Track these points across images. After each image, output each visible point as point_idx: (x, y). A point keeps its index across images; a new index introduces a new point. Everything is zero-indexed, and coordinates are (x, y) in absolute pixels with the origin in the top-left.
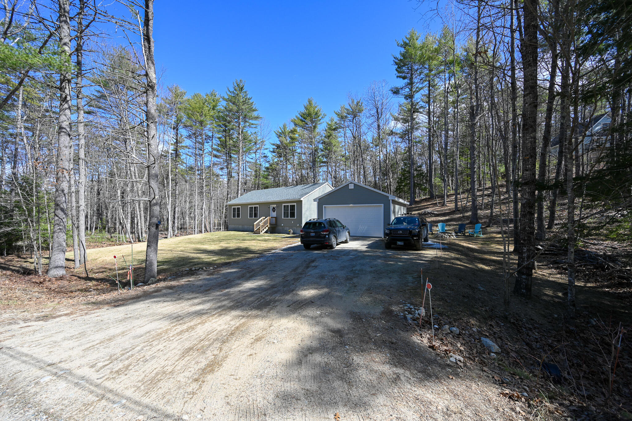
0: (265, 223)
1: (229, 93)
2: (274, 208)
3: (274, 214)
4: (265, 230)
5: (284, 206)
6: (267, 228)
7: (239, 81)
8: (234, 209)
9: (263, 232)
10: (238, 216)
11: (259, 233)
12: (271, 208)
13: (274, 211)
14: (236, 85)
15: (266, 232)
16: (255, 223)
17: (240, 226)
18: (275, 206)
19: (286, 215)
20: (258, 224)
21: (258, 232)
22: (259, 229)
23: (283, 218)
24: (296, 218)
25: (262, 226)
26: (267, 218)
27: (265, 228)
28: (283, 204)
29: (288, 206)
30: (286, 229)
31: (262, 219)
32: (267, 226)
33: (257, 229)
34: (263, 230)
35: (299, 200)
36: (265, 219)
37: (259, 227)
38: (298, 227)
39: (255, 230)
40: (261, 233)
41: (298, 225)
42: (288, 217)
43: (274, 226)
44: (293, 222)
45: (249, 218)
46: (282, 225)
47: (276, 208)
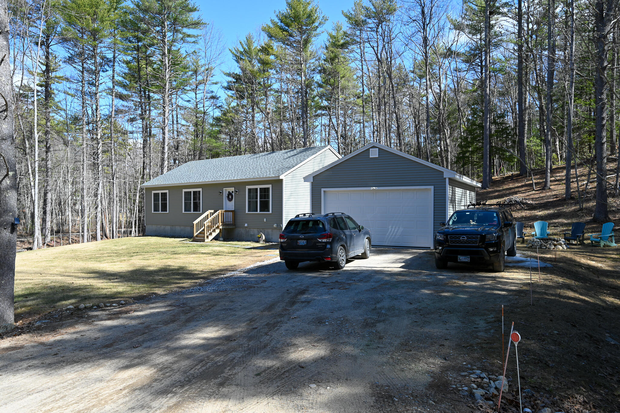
0: (214, 222)
2: (230, 194)
3: (231, 205)
4: (214, 235)
5: (250, 190)
6: (218, 231)
8: (156, 195)
9: (211, 237)
10: (164, 208)
11: (204, 241)
12: (225, 194)
13: (230, 200)
15: (216, 238)
16: (195, 222)
17: (168, 228)
19: (252, 207)
20: (201, 224)
21: (200, 239)
22: (203, 232)
23: (247, 212)
24: (271, 212)
25: (209, 227)
26: (217, 212)
27: (214, 231)
28: (248, 187)
29: (257, 189)
30: (252, 233)
31: (208, 215)
32: (218, 227)
33: (198, 232)
34: (211, 234)
35: (277, 178)
36: (214, 215)
37: (202, 229)
38: (275, 228)
39: (195, 234)
40: (206, 240)
41: (275, 226)
42: (257, 211)
43: (231, 227)
44: (265, 220)
45: (183, 212)
46: (246, 225)
47: (233, 194)
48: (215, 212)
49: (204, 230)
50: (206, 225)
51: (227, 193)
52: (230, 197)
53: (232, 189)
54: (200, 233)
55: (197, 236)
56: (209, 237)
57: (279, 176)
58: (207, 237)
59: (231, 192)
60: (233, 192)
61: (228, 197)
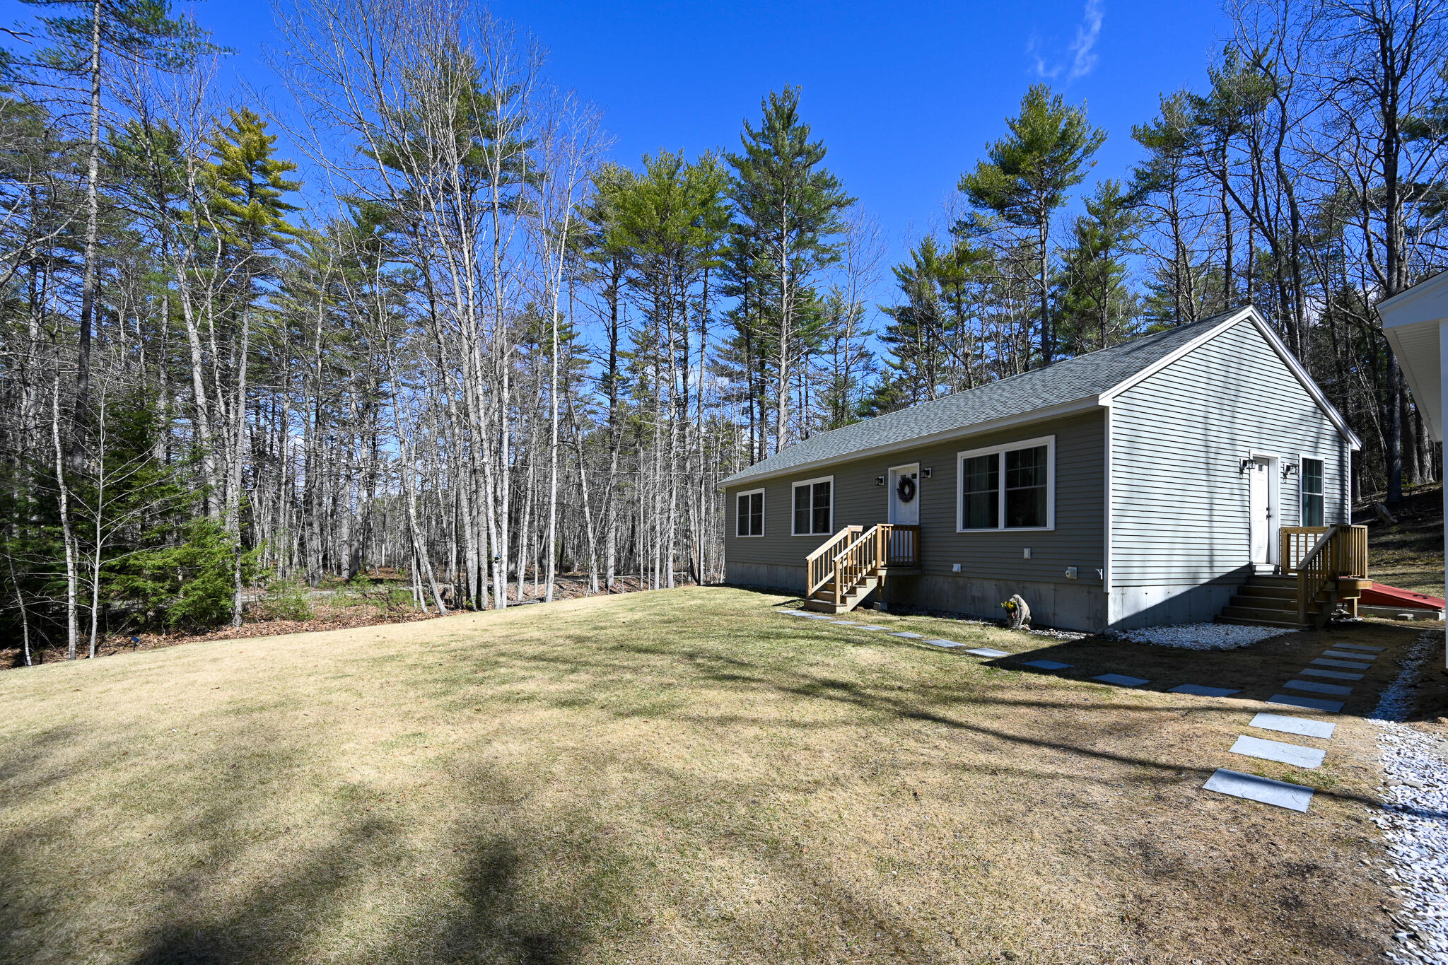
0: (865, 554)
1: (749, 140)
2: (906, 482)
3: (910, 512)
4: (862, 593)
5: (969, 463)
6: (872, 584)
7: (780, 96)
8: (744, 500)
9: (852, 602)
10: (756, 530)
11: (831, 610)
12: (893, 483)
13: (907, 498)
14: (770, 108)
15: (866, 604)
16: (812, 557)
17: (763, 570)
18: (914, 468)
19: (981, 512)
20: (827, 562)
21: (823, 604)
22: (830, 585)
23: (959, 528)
24: (1050, 526)
25: (850, 572)
26: (872, 530)
27: (862, 582)
28: (962, 456)
29: (994, 459)
30: (977, 594)
31: (846, 538)
32: (873, 573)
33: (820, 584)
34: (852, 591)
35: (1089, 405)
36: (862, 538)
37: (831, 575)
38: (1070, 582)
39: (812, 590)
40: (839, 610)
41: (1070, 572)
42: (996, 525)
43: (910, 573)
44: (1027, 553)
45: (793, 534)
46: (956, 568)
47: (917, 481)
48: (866, 530)
49: (833, 579)
50: (839, 567)
51: (898, 479)
52: (907, 490)
53: (913, 468)
54: (824, 587)
55: (815, 595)
56: (849, 600)
57: (1096, 397)
58: (843, 600)
59: (909, 476)
60: (914, 476)
61: (901, 491)
